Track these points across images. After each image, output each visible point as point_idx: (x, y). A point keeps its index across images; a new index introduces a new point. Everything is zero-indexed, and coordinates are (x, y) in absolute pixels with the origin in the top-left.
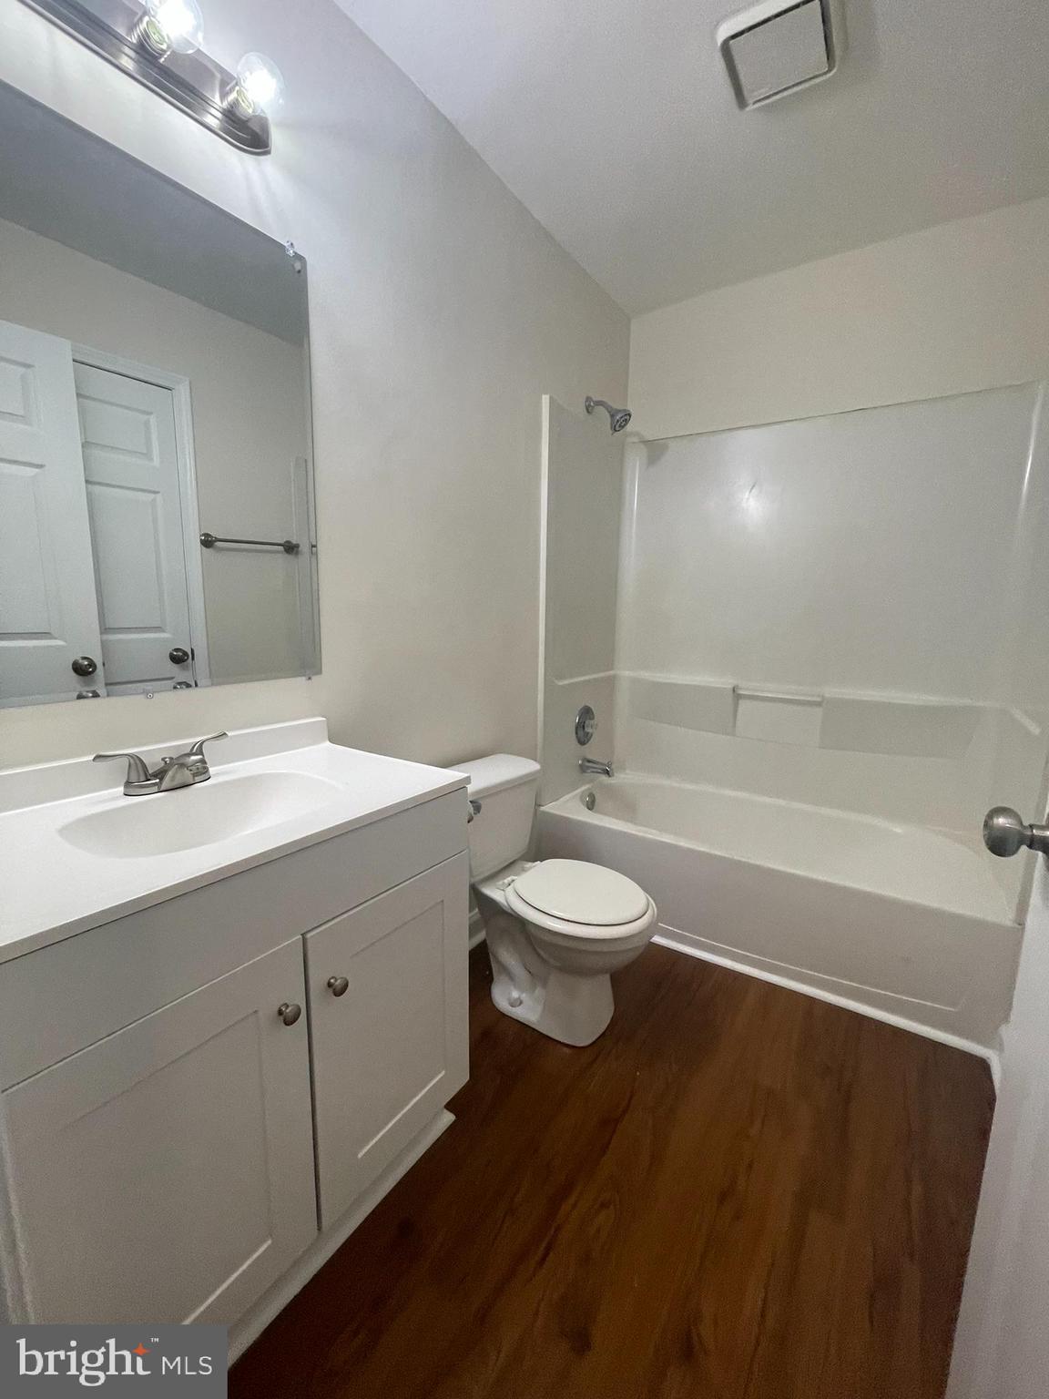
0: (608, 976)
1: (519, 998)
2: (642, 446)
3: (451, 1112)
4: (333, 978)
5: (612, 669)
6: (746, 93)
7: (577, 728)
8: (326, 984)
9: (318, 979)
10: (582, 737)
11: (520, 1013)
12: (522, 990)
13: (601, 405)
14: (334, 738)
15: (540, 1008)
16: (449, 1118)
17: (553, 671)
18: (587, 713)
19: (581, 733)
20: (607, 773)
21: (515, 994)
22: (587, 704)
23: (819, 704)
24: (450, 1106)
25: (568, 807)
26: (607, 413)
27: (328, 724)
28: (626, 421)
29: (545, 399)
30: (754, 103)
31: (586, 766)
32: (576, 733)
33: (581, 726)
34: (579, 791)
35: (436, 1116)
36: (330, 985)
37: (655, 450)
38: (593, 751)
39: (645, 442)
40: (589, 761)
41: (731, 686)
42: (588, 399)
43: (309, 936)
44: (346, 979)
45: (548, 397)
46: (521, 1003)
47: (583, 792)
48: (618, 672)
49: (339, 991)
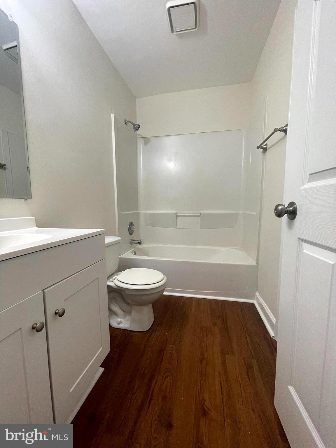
0: (151, 304)
1: (121, 321)
2: (142, 138)
3: (102, 367)
4: (57, 310)
5: (138, 210)
6: (174, 29)
7: (129, 229)
8: (54, 313)
9: (50, 311)
10: (131, 233)
11: (121, 326)
12: (121, 318)
13: (130, 122)
14: (38, 226)
15: (129, 323)
16: (102, 369)
17: (120, 209)
18: (131, 224)
19: (130, 231)
20: (140, 243)
21: (119, 320)
22: (132, 221)
23: (199, 216)
24: (102, 366)
25: (128, 255)
26: (132, 125)
27: (36, 219)
28: (139, 128)
29: (112, 115)
30: (176, 32)
31: (132, 242)
32: (129, 231)
33: (130, 229)
34: (131, 250)
35: (97, 370)
36: (56, 313)
37: (147, 140)
38: (134, 237)
39: (143, 138)
40: (133, 240)
41: (175, 213)
42: (125, 120)
43: (46, 291)
44: (64, 309)
45: (113, 114)
46: (122, 322)
47: (132, 251)
48: (140, 212)
49: (60, 314)
